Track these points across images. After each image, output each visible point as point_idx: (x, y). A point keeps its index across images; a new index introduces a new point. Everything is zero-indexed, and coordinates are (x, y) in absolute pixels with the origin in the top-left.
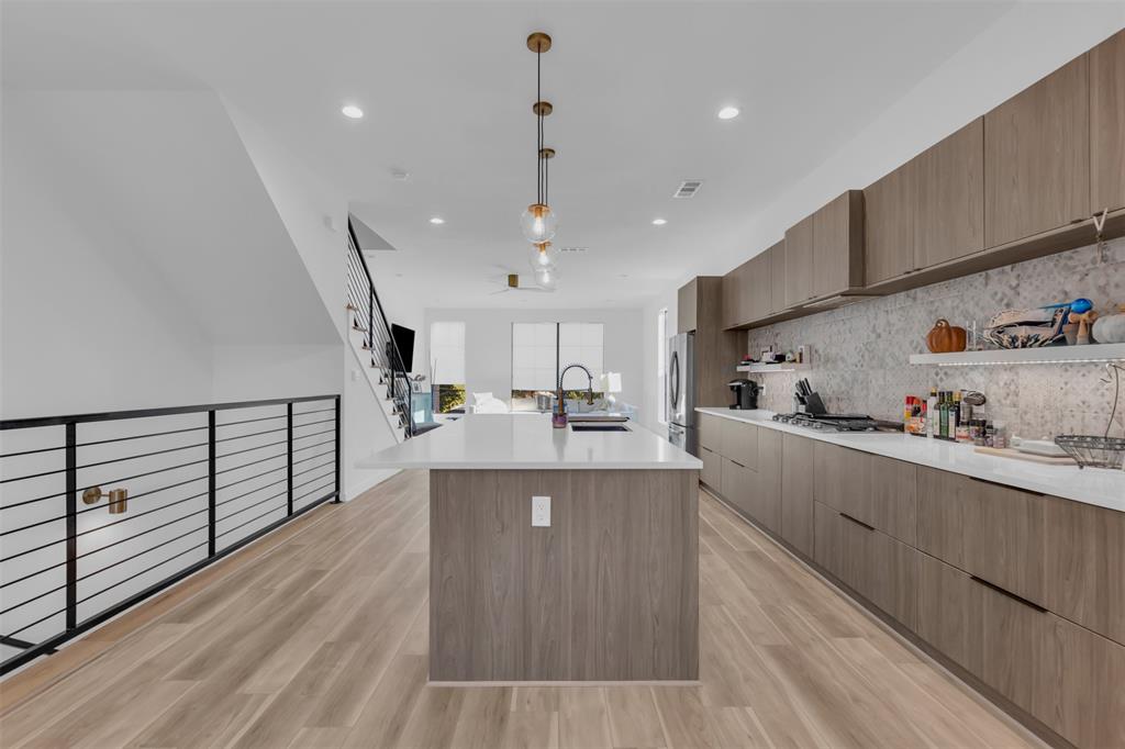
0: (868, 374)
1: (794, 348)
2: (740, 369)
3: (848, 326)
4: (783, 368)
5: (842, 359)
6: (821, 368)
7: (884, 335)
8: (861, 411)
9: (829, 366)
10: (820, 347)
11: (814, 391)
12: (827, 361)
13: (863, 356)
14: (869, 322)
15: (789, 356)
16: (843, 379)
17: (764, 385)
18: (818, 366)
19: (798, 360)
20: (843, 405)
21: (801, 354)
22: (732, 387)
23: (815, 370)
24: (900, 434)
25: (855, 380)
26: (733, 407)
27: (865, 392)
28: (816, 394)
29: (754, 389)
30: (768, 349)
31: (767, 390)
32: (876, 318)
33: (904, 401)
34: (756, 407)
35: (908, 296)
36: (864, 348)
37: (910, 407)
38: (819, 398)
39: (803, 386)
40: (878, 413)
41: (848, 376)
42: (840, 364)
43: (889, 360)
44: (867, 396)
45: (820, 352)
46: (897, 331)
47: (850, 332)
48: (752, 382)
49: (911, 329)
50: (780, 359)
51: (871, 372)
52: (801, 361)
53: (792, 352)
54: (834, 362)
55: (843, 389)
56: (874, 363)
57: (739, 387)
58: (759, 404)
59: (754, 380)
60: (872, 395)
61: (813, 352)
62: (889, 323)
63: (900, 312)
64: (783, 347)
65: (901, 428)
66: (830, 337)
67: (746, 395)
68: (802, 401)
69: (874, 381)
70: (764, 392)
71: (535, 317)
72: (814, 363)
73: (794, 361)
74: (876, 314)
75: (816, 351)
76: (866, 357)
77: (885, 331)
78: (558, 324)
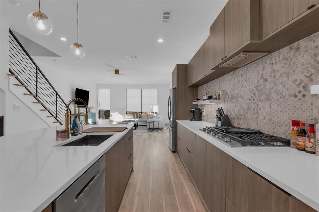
0: (258, 105)
1: (216, 93)
2: (194, 103)
3: (244, 77)
4: (210, 102)
5: (241, 97)
6: (229, 102)
7: (270, 79)
8: (254, 127)
9: (234, 100)
10: (229, 91)
11: (226, 114)
12: (232, 98)
13: (254, 94)
14: (259, 73)
15: (214, 96)
16: (242, 108)
17: (204, 110)
18: (228, 101)
19: (218, 98)
20: (242, 122)
21: (219, 95)
22: (191, 111)
23: (226, 103)
24: (287, 148)
25: (249, 108)
26: (191, 120)
27: (256, 115)
28: (227, 115)
29: (200, 112)
30: (206, 94)
31: (205, 113)
32: (264, 70)
33: (291, 123)
34: (201, 120)
35: (291, 48)
36: (254, 89)
37: (296, 128)
38: (228, 118)
39: (220, 111)
40: (267, 129)
41: (245, 107)
42: (240, 100)
43: (274, 95)
44: (257, 118)
45: (229, 93)
46: (281, 75)
47: (246, 81)
48: (199, 109)
49: (294, 71)
50: (210, 98)
51: (260, 103)
52: (219, 98)
53: (215, 95)
54: (237, 98)
55: (242, 113)
56: (263, 98)
57: (194, 111)
58: (202, 118)
59: (200, 108)
60: (261, 117)
61: (225, 94)
62: (274, 71)
63: (285, 61)
64: (212, 92)
65: (287, 143)
66: (234, 85)
67: (197, 115)
68: (220, 119)
69: (262, 109)
70: (204, 113)
71: (134, 87)
72: (226, 100)
73: (216, 99)
74: (264, 67)
75: (227, 93)
76: (257, 94)
77: (270, 76)
78: (142, 89)
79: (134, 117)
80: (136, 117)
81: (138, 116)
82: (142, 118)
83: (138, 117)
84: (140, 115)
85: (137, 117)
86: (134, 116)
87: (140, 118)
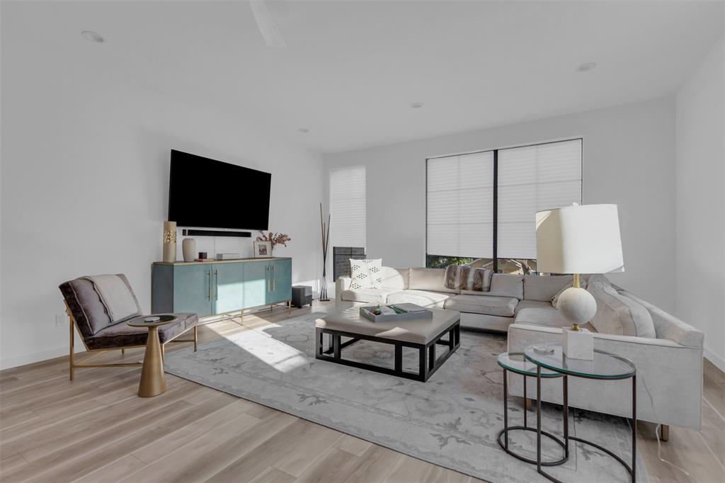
78: (496, 152)
79: (450, 286)
80: (457, 284)
81: (471, 279)
82: (489, 290)
83: (470, 285)
84: (480, 275)
85: (463, 287)
86: (449, 278)
87: (480, 290)
